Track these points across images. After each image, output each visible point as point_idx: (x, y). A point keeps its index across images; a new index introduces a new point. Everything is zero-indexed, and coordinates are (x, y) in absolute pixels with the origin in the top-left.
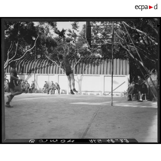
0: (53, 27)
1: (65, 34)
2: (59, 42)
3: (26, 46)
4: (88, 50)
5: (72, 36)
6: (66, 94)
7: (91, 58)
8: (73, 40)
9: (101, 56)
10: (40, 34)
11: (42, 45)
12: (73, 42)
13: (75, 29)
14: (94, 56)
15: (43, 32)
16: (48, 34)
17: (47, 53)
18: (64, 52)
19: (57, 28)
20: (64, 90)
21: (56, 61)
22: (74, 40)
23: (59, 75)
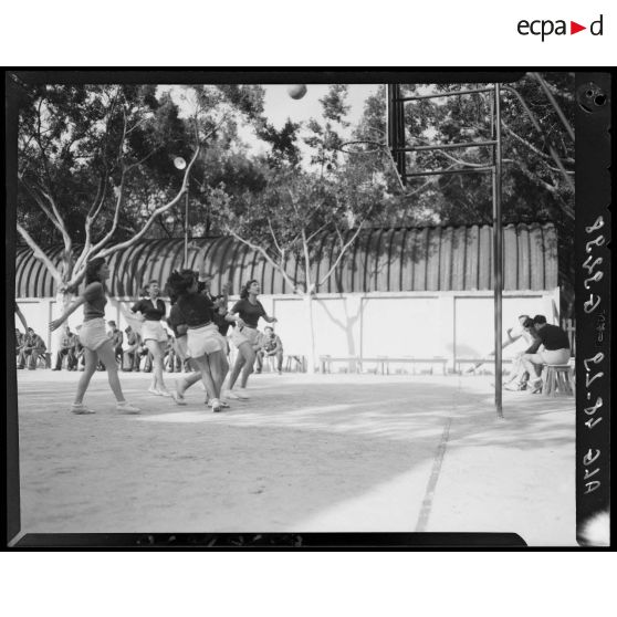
0: (252, 117)
1: (295, 139)
2: (273, 170)
3: (150, 194)
4: (387, 196)
5: (324, 147)
6: (304, 371)
7: (398, 229)
8: (328, 162)
9: (437, 219)
10: (204, 145)
11: (209, 187)
12: (329, 167)
13: (333, 117)
14: (411, 219)
15: (214, 136)
16: (233, 143)
17: (232, 215)
18: (293, 210)
19: (264, 120)
20: (295, 358)
21: (263, 246)
22: (333, 162)
23: (274, 300)
